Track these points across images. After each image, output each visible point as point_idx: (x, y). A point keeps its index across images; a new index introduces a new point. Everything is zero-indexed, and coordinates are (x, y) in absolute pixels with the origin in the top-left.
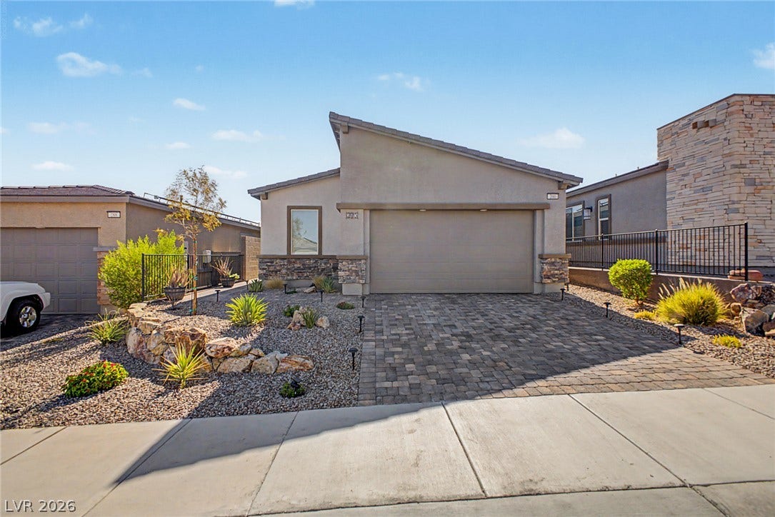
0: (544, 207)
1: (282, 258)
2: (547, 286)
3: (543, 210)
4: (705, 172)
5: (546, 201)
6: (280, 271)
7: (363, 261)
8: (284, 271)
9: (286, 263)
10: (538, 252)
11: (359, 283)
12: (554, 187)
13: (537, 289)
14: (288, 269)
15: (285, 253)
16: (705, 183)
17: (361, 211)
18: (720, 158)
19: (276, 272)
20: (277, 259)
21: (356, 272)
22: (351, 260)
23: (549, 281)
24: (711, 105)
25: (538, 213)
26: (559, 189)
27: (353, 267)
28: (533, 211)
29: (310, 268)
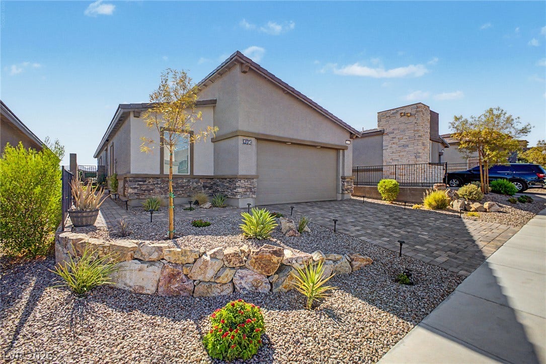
0: (344, 149)
1: (155, 177)
2: (345, 195)
3: (343, 150)
4: (404, 137)
5: (345, 144)
6: (152, 190)
7: (255, 180)
8: (157, 190)
9: (159, 183)
10: (341, 175)
11: (252, 197)
12: (348, 136)
13: (340, 197)
14: (161, 188)
15: (158, 173)
16: (404, 143)
17: (253, 140)
18: (413, 131)
19: (149, 191)
20: (149, 178)
21: (250, 188)
22: (247, 179)
23: (347, 192)
24: (408, 106)
25: (341, 151)
26: (351, 138)
27: (247, 184)
28: (337, 150)
29: (183, 187)
